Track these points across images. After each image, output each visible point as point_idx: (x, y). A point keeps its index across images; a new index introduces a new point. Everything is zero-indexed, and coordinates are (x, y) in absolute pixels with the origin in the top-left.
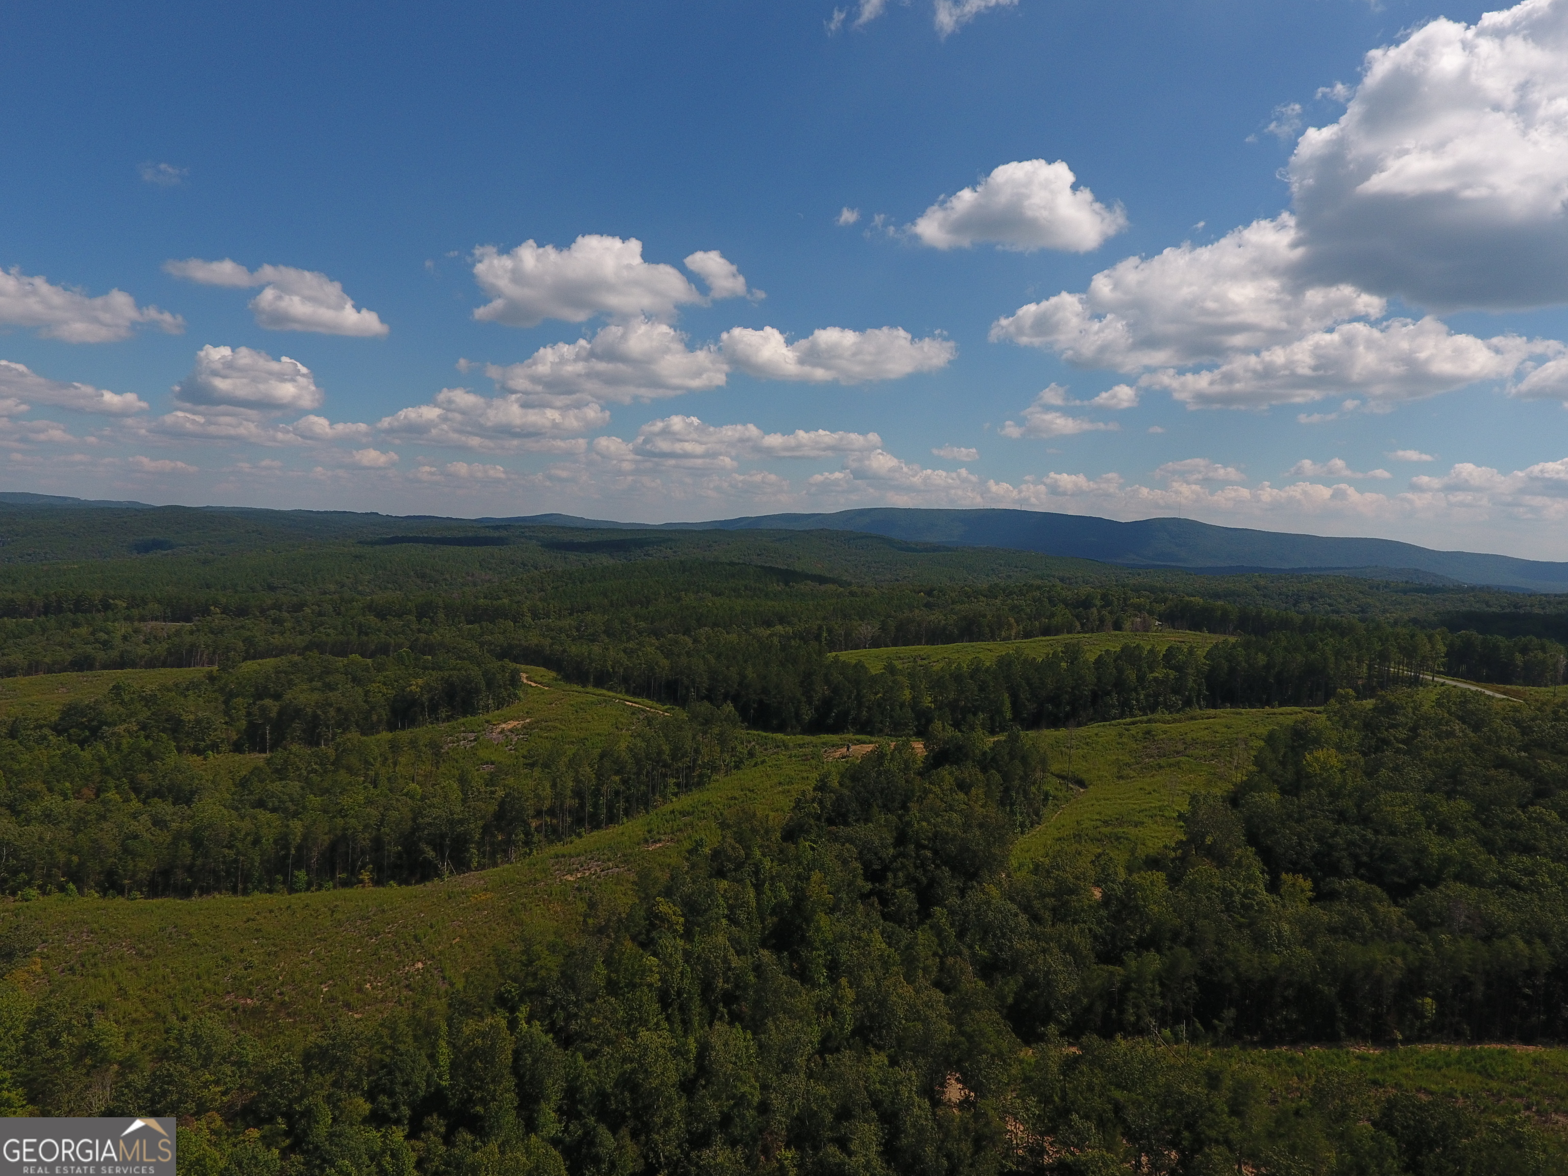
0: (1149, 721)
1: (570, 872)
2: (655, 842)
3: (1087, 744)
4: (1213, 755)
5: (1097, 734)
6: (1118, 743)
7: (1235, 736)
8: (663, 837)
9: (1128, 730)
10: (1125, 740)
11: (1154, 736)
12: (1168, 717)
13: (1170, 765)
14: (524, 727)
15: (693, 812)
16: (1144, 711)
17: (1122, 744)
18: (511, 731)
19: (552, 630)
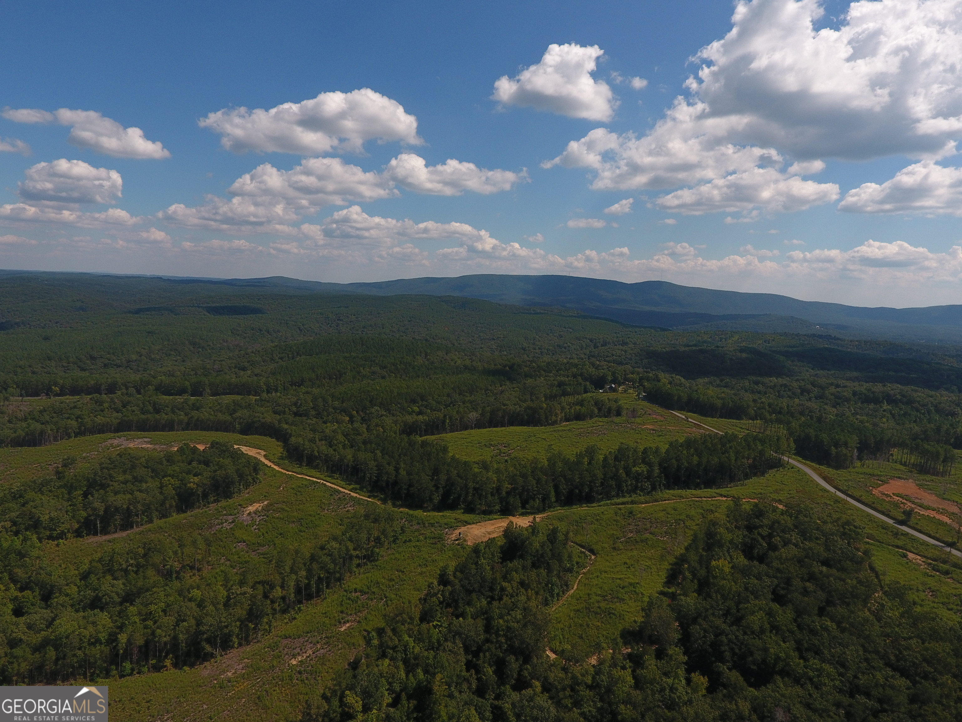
0: (633, 502)
1: (294, 656)
2: (344, 623)
3: (597, 520)
4: (666, 533)
5: (603, 513)
6: (614, 520)
7: (678, 517)
8: (350, 618)
9: (620, 509)
10: (618, 518)
11: (634, 515)
12: (642, 498)
13: (642, 541)
14: (263, 509)
15: (368, 592)
16: (629, 492)
17: (616, 521)
18: (255, 513)
19: (280, 406)
